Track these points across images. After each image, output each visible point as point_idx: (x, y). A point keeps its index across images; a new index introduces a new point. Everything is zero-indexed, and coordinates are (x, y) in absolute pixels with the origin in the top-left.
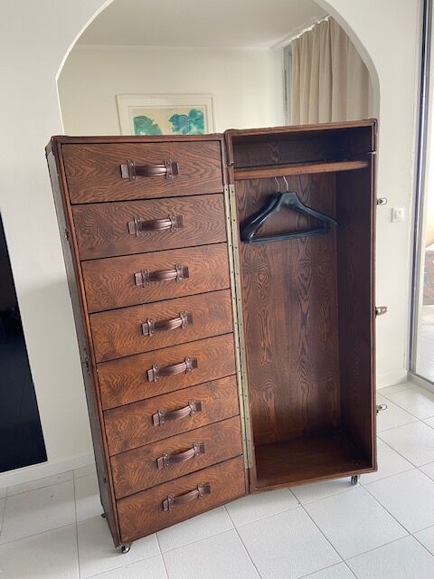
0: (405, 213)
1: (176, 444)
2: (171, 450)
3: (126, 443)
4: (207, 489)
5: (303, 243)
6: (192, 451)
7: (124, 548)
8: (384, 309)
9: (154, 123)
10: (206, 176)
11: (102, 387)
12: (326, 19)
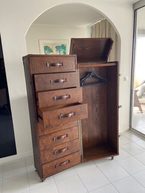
0: (128, 78)
1: (60, 147)
2: (59, 149)
3: (45, 147)
4: (69, 161)
5: (97, 87)
6: (65, 149)
7: (43, 180)
8: (121, 106)
9: (50, 48)
10: (71, 67)
11: (39, 129)
12: (105, 19)
